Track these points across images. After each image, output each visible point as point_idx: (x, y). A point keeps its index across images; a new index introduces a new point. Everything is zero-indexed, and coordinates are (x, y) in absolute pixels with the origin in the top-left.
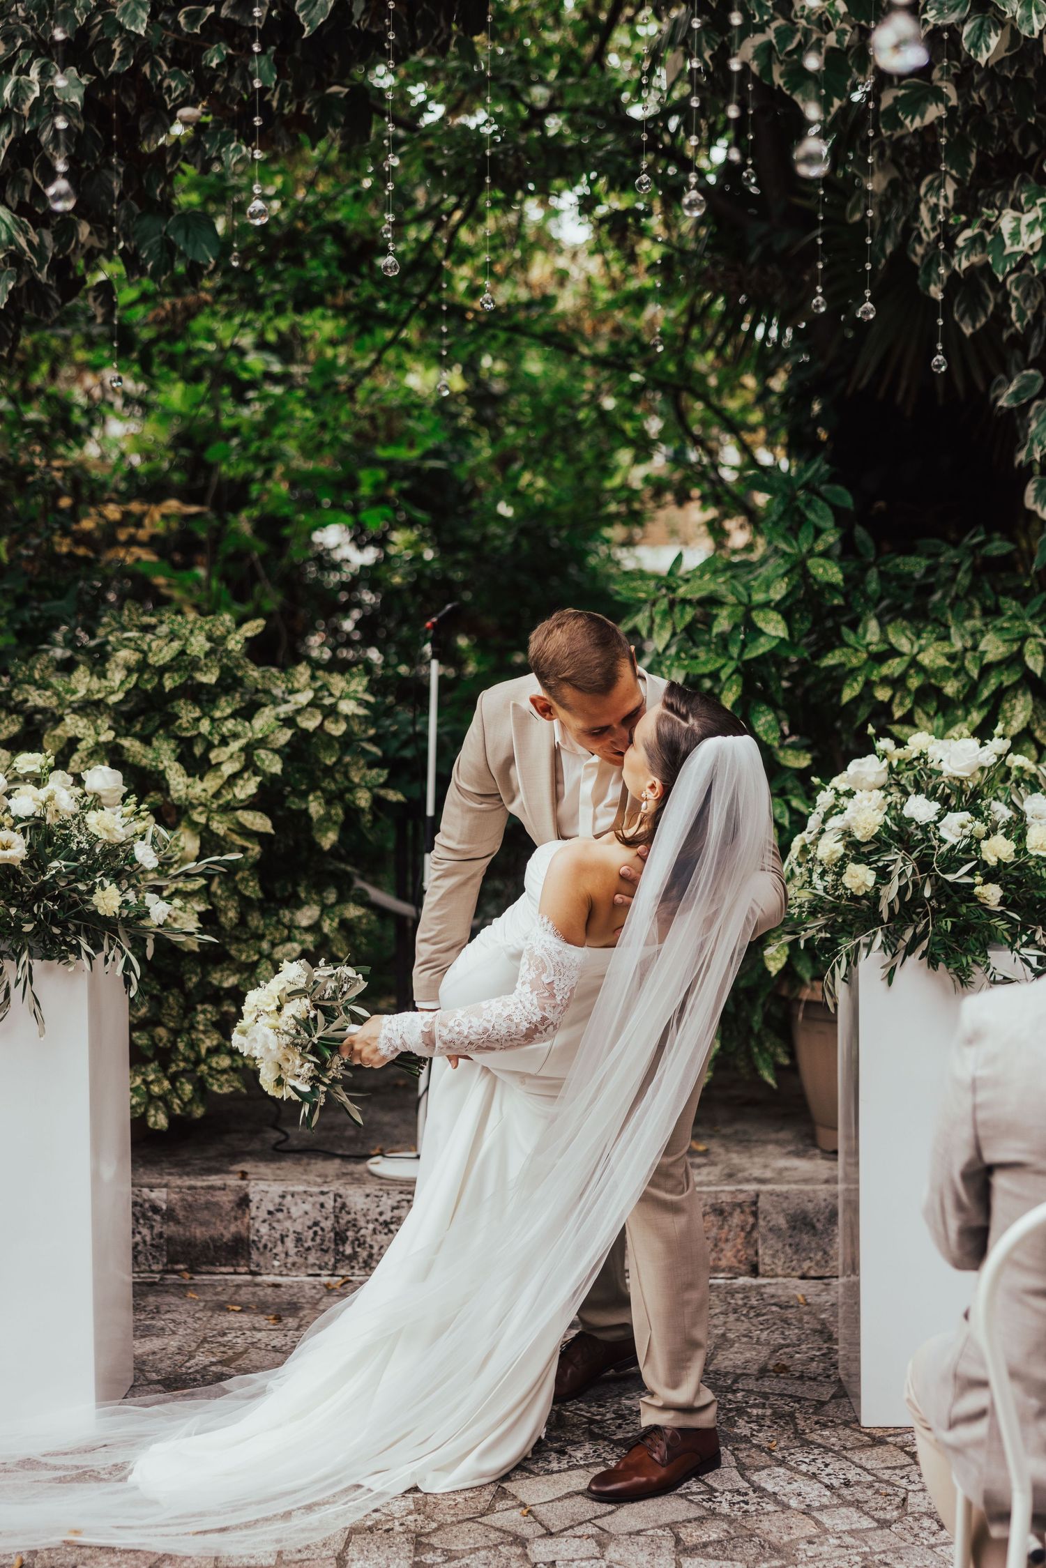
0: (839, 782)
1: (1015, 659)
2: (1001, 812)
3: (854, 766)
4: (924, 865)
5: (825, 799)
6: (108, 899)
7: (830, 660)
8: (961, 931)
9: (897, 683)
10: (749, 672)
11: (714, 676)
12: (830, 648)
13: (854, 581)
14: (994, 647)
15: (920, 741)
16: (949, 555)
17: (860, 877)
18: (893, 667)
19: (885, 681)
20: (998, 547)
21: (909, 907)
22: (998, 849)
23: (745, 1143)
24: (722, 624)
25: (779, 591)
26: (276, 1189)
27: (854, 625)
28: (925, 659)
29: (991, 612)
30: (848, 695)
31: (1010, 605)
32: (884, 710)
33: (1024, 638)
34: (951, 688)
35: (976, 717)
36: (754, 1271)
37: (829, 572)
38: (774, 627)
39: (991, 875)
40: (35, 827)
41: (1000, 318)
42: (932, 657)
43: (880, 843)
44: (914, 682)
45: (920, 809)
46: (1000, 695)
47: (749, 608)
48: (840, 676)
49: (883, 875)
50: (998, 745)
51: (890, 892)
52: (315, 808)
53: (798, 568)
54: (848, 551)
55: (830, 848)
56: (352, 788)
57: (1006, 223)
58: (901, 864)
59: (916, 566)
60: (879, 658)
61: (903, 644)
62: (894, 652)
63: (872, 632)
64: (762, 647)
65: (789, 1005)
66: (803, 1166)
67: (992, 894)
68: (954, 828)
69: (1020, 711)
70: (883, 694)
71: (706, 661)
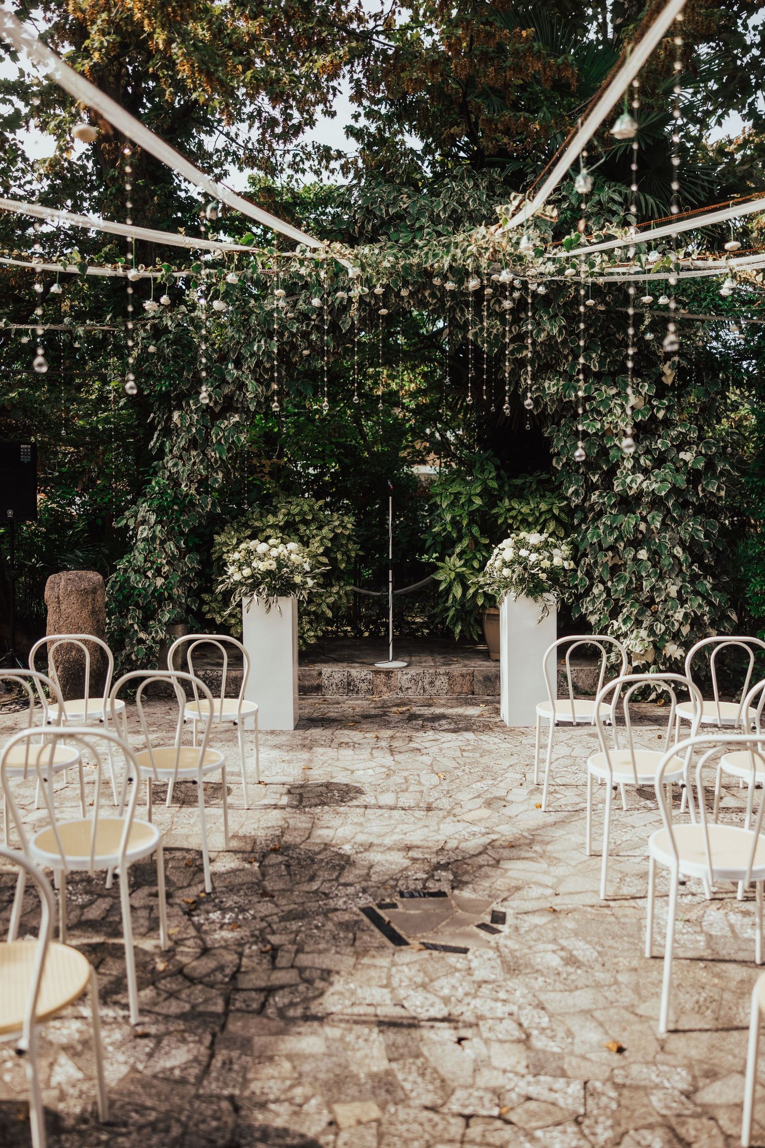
0: (500, 546)
1: (550, 510)
2: (547, 554)
3: (505, 541)
4: (525, 569)
5: (496, 551)
6: (298, 579)
7: (494, 511)
8: (535, 587)
9: (514, 518)
10: (471, 514)
11: (460, 516)
12: (494, 507)
13: (501, 487)
14: (543, 507)
15: (523, 534)
16: (529, 479)
17: (506, 572)
18: (514, 513)
19: (512, 517)
20: (544, 476)
21: (521, 580)
22: (546, 564)
23: (468, 658)
24: (462, 500)
25: (478, 490)
26: (330, 670)
27: (501, 500)
28: (523, 510)
29: (543, 496)
30: (500, 522)
31: (548, 494)
32: (510, 526)
33: (553, 504)
34: (530, 519)
35: (539, 528)
36: (473, 693)
37: (494, 484)
38: (478, 501)
39: (544, 571)
40: (278, 559)
41: (545, 408)
42: (526, 510)
43: (513, 562)
44: (520, 518)
45: (523, 553)
46: (546, 521)
47: (471, 495)
48: (497, 516)
49: (513, 571)
50: (545, 535)
51: (515, 576)
52: (339, 557)
53: (484, 483)
54: (498, 478)
55: (498, 564)
56: (349, 550)
57: (546, 385)
58: (518, 569)
59: (519, 482)
60: (509, 510)
61: (516, 506)
62: (513, 509)
63: (507, 502)
64: (475, 507)
65: (482, 615)
66: (487, 663)
67: (543, 576)
68: (534, 557)
69: (552, 526)
70: (510, 521)
71: (458, 511)
